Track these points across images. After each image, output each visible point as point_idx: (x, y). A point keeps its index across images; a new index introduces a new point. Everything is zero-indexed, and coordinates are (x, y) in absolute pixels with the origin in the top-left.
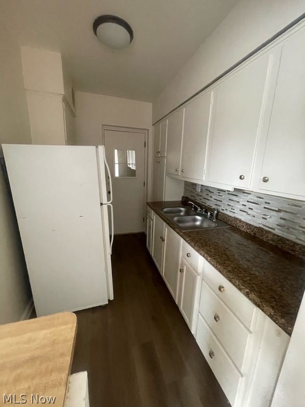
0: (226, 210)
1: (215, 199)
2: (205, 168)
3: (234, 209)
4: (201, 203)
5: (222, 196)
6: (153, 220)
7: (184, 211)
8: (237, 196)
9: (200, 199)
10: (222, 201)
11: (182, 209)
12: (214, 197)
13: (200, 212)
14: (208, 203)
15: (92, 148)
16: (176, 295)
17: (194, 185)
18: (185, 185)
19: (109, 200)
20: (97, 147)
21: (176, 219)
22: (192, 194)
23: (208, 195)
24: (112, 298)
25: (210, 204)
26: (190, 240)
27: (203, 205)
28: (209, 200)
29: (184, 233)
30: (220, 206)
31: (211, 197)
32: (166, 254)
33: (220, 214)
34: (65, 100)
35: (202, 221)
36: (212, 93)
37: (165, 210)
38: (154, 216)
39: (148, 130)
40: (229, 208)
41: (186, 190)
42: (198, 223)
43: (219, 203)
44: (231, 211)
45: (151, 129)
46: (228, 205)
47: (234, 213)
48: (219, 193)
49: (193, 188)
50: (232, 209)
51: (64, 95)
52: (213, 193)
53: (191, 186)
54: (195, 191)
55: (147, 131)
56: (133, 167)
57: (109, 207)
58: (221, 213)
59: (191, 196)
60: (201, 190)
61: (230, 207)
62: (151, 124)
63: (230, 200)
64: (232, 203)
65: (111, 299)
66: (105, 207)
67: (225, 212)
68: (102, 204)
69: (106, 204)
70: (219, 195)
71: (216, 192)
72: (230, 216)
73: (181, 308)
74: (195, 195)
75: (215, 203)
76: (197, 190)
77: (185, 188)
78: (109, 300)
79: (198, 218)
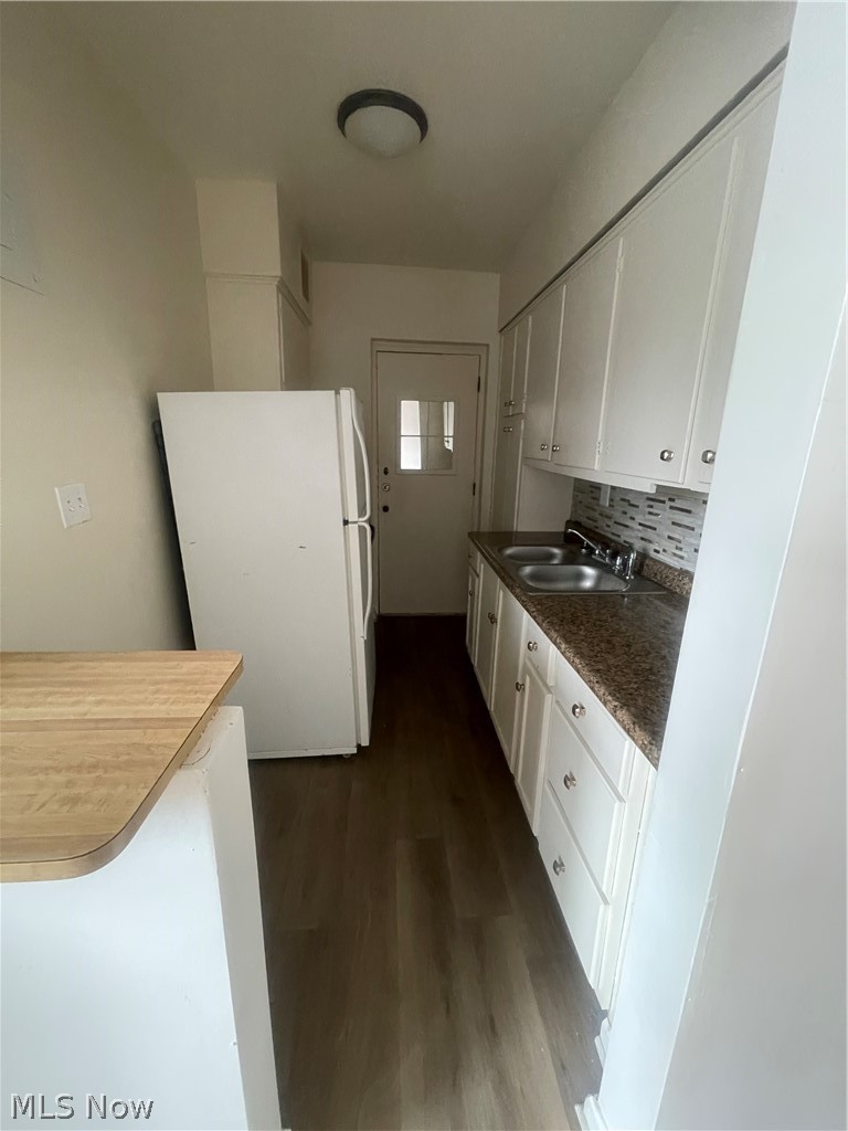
0: (664, 551)
1: (640, 524)
2: (599, 439)
3: (681, 549)
4: (610, 536)
5: (657, 515)
6: (478, 576)
7: (559, 557)
8: (689, 512)
9: (608, 526)
10: (655, 529)
11: (556, 551)
12: (639, 519)
13: (599, 559)
14: (626, 536)
15: (326, 396)
16: (510, 751)
17: (595, 488)
18: (576, 489)
19: (362, 513)
20: (337, 393)
21: (528, 570)
22: (591, 514)
23: (625, 513)
24: (365, 742)
25: (631, 537)
26: (538, 610)
27: (612, 541)
28: (627, 526)
29: (530, 596)
30: (650, 542)
31: (633, 519)
32: (499, 659)
33: (647, 562)
34: (283, 288)
35: (599, 580)
36: (619, 242)
37: (509, 551)
38: (481, 566)
39: (488, 345)
40: (671, 546)
41: (577, 503)
42: (588, 584)
43: (649, 534)
44: (675, 555)
45: (495, 342)
46: (669, 537)
47: (682, 558)
48: (651, 507)
49: (593, 498)
50: (677, 548)
51: (281, 278)
52: (637, 507)
53: (588, 492)
54: (598, 505)
55: (485, 348)
56: (450, 446)
57: (362, 529)
58: (652, 559)
59: (588, 518)
60: (611, 500)
61: (675, 543)
62: (496, 329)
63: (673, 523)
64: (677, 533)
65: (363, 745)
66: (353, 530)
67: (662, 557)
68: (346, 522)
69: (355, 522)
70: (650, 513)
71: (642, 504)
72: (671, 568)
73: (519, 781)
74: (597, 515)
75: (640, 535)
76: (601, 502)
77: (575, 497)
78: (359, 746)
79: (589, 571)
